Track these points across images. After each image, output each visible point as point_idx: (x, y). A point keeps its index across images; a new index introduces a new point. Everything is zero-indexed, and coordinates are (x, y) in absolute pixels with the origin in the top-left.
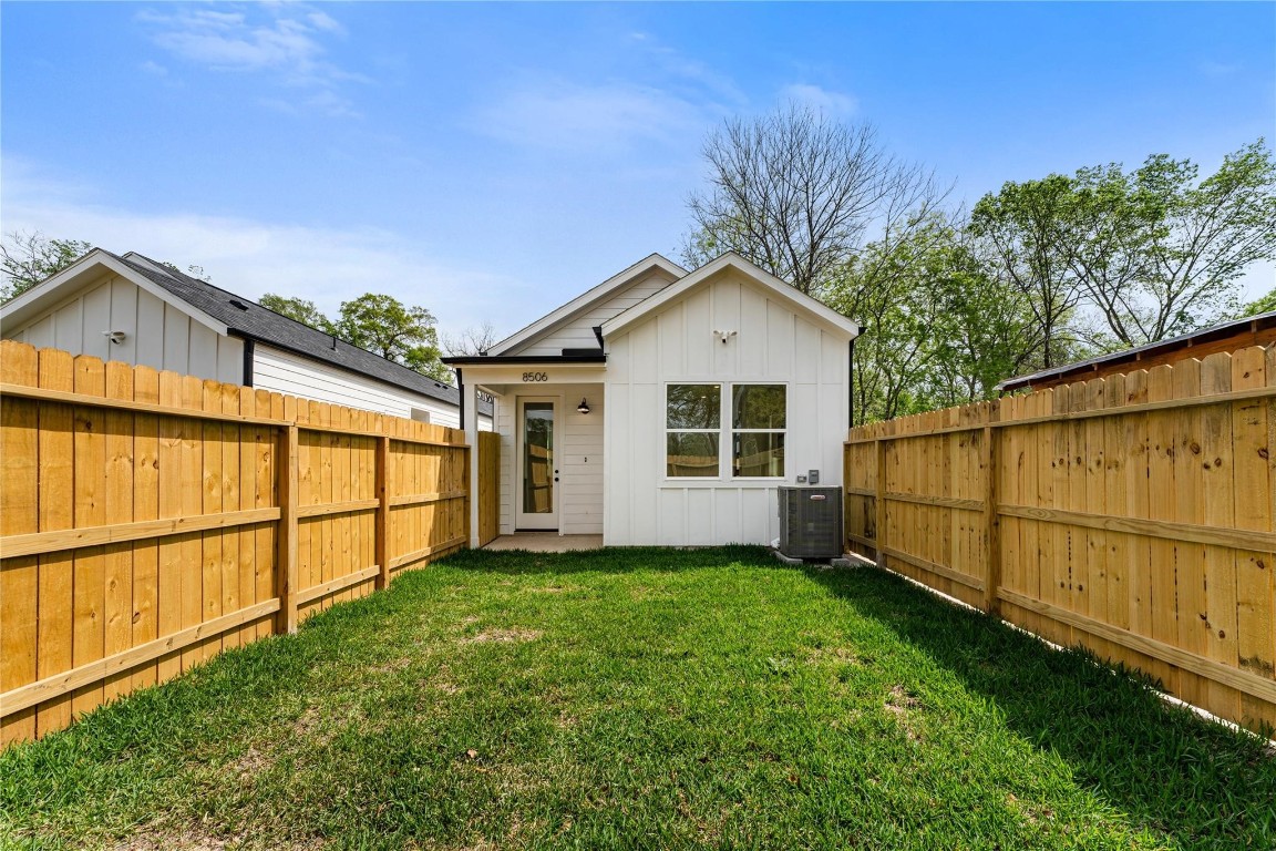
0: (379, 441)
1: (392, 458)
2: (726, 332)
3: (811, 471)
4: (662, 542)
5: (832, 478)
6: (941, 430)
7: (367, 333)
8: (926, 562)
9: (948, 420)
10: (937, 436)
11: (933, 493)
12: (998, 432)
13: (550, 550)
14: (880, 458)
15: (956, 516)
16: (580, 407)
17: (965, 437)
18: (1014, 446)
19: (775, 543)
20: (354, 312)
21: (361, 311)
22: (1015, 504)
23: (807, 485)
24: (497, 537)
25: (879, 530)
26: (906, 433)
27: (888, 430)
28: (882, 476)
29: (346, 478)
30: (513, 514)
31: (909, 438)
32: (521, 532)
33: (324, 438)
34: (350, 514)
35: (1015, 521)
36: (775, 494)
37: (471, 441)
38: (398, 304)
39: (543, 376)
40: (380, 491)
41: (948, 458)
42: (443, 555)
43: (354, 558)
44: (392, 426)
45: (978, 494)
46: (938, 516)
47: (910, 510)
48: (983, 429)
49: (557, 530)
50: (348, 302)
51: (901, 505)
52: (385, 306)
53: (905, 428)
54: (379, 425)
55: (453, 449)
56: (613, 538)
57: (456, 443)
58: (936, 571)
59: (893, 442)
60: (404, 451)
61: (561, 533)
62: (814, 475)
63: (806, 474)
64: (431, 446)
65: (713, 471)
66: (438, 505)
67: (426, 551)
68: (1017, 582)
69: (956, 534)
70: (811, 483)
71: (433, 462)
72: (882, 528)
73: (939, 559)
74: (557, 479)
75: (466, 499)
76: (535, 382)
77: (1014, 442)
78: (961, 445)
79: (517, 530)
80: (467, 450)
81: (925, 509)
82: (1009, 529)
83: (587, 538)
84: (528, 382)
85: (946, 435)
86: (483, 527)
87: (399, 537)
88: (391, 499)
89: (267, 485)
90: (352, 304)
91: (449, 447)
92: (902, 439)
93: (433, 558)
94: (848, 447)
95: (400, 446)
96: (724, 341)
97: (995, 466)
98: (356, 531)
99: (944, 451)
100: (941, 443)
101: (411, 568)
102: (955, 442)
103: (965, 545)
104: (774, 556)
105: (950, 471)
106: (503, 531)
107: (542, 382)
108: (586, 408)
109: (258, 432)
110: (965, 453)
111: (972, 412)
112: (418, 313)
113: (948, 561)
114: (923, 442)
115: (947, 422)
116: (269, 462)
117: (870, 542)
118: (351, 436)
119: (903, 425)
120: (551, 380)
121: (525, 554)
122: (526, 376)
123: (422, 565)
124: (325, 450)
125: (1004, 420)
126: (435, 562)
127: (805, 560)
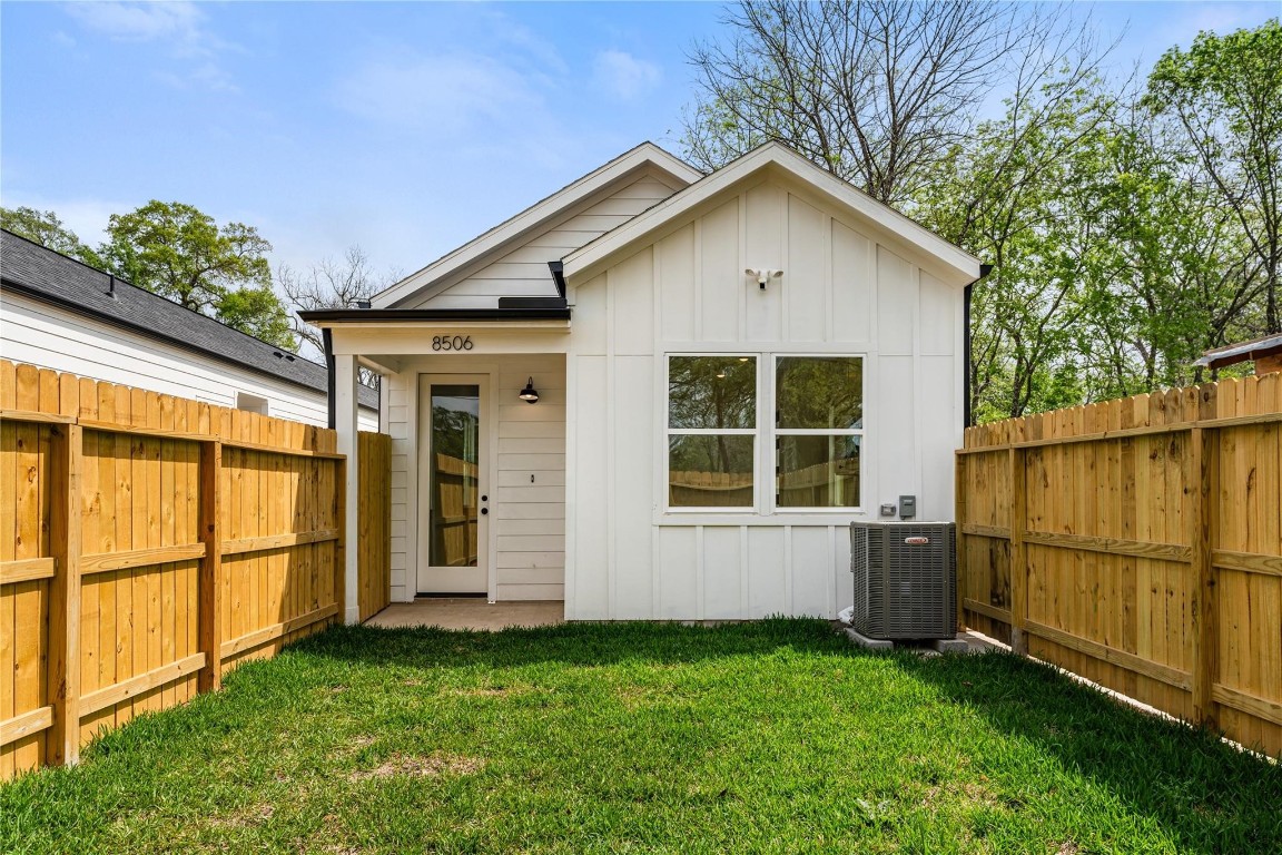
0: (205, 448)
1: (224, 475)
2: (764, 271)
3: (902, 498)
4: (662, 613)
5: (938, 508)
6: (1118, 432)
7: (153, 267)
8: (1094, 644)
9: (1131, 417)
10: (1112, 441)
11: (1105, 533)
12: (1215, 436)
13: (476, 626)
14: (1017, 476)
15: (1145, 575)
16: (524, 393)
17: (1159, 444)
18: (1239, 458)
19: (846, 615)
20: (132, 231)
21: (143, 230)
22: (1241, 551)
23: (896, 521)
24: (386, 605)
25: (1017, 593)
26: (1059, 437)
27: (1030, 432)
28: (1021, 505)
29: (153, 510)
30: (412, 571)
31: (1065, 445)
32: (423, 597)
33: (119, 442)
34: (160, 568)
35: (1242, 579)
36: (846, 534)
37: (347, 448)
38: (204, 218)
39: (466, 342)
40: (206, 530)
41: (1131, 478)
42: (302, 635)
43: (166, 641)
44: (225, 422)
45: (1179, 534)
46: (1114, 571)
47: (1067, 562)
48: (1188, 431)
49: (485, 595)
50: (122, 215)
51: (1052, 553)
52: (182, 221)
53: (1059, 428)
54: (204, 422)
55: (319, 463)
56: (581, 606)
57: (323, 451)
58: (1112, 659)
59: (1038, 450)
60: (243, 465)
61: (492, 599)
62: (908, 505)
63: (895, 502)
64: (285, 455)
65: (744, 497)
66: (294, 553)
67: (275, 628)
68: (1246, 677)
69: (1144, 600)
70: (904, 517)
71: (286, 486)
72: (1021, 591)
73: (1114, 637)
74: (485, 511)
75: (338, 544)
76: (453, 351)
77: (1240, 452)
78: (1153, 457)
79: (419, 595)
80: (339, 462)
81: (1091, 560)
82: (1233, 593)
83: (535, 608)
84: (442, 352)
85: (1128, 441)
86: (365, 590)
87: (235, 606)
88: (225, 543)
89: (33, 522)
90: (128, 218)
91: (312, 458)
92: (1054, 446)
93: (287, 640)
94: (962, 458)
95: (238, 456)
96: (762, 286)
97: (1209, 490)
98: (168, 596)
99: (1125, 466)
100: (1119, 453)
101: (254, 656)
102: (1143, 452)
103: (1160, 617)
104: (845, 636)
105: (1133, 498)
106: (396, 596)
107: (463, 351)
108: (534, 393)
109: (20, 433)
110: (1159, 470)
111: (1171, 404)
112: (238, 234)
113: (1131, 641)
114: (1089, 451)
115: (1128, 419)
116: (36, 484)
117: (1000, 613)
118: (162, 440)
119: (1056, 426)
120: (482, 348)
121: (435, 634)
122: (438, 341)
123: (269, 652)
124: (122, 464)
125: (1223, 416)
126: (292, 648)
127: (896, 642)
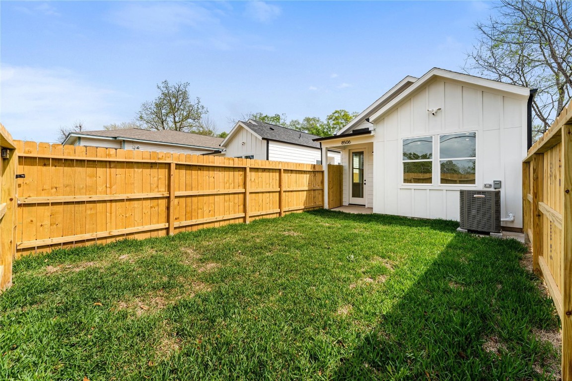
0: (280, 170)
1: (283, 174)
2: (435, 109)
3: (494, 181)
13: (364, 213)
20: (332, 118)
23: (491, 189)
24: (341, 205)
29: (267, 182)
30: (348, 197)
32: (350, 205)
33: (259, 170)
34: (269, 192)
37: (325, 168)
39: (349, 142)
40: (280, 186)
42: (311, 209)
43: (270, 206)
44: (286, 165)
49: (365, 205)
52: (343, 114)
54: (280, 165)
55: (315, 172)
56: (377, 210)
57: (317, 169)
60: (291, 173)
61: (366, 207)
62: (497, 184)
63: (491, 183)
64: (304, 171)
65: (429, 180)
66: (308, 192)
67: (303, 207)
70: (496, 188)
71: (306, 178)
75: (323, 190)
76: (346, 144)
79: (350, 204)
80: (323, 172)
84: (344, 145)
86: (331, 202)
87: (289, 201)
88: (284, 189)
89: (241, 183)
90: (331, 115)
91: (314, 172)
93: (305, 210)
95: (290, 171)
96: (433, 114)
98: (271, 197)
101: (295, 212)
106: (344, 204)
107: (348, 144)
109: (239, 169)
112: (355, 115)
116: (242, 177)
118: (269, 169)
122: (343, 142)
123: (301, 211)
124: (260, 173)
126: (308, 212)
127: (469, 230)
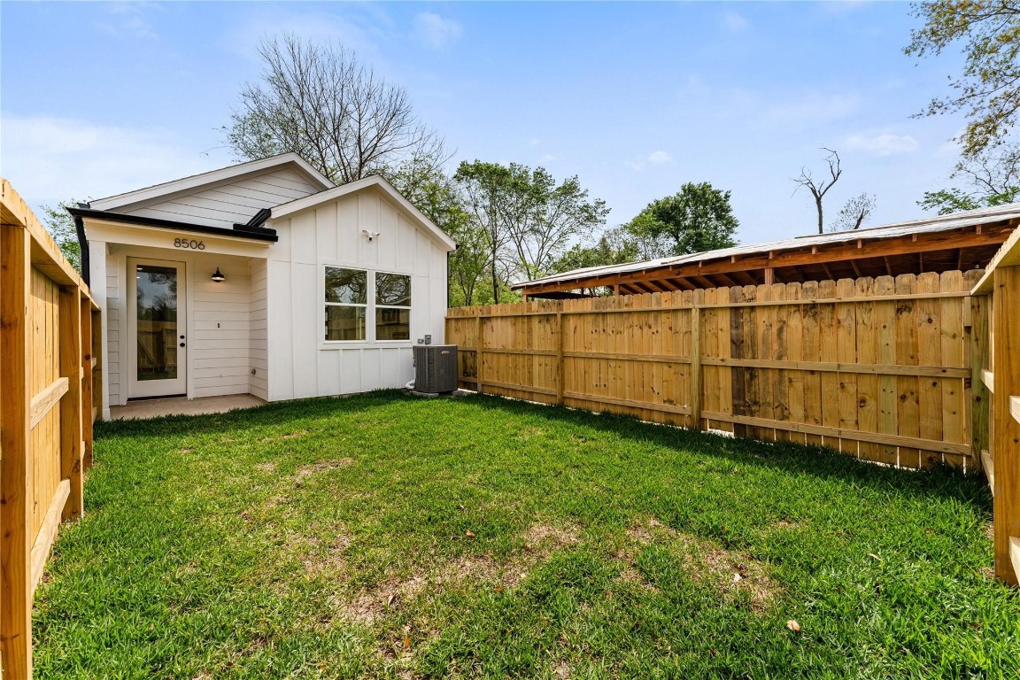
2: (370, 233)
3: (426, 336)
4: (322, 393)
5: (438, 341)
6: (525, 314)
8: (517, 386)
9: (531, 309)
10: (523, 316)
11: (520, 348)
12: (564, 315)
14: (480, 328)
15: (536, 360)
16: (214, 276)
17: (541, 318)
18: (571, 323)
19: (408, 386)
22: (572, 351)
23: (424, 345)
25: (474, 368)
26: (499, 314)
27: (485, 311)
28: (481, 338)
31: (502, 317)
32: (133, 400)
35: (572, 359)
36: (410, 351)
39: (200, 245)
41: (531, 329)
45: (551, 347)
46: (524, 361)
47: (503, 358)
48: (556, 315)
49: (185, 395)
51: (495, 356)
53: (499, 311)
58: (524, 389)
59: (489, 319)
61: (190, 396)
62: (428, 339)
63: (423, 338)
68: (573, 386)
69: (536, 368)
70: (426, 344)
72: (481, 370)
73: (524, 382)
74: (183, 345)
75: (96, 368)
76: (189, 249)
77: (571, 321)
78: (540, 322)
79: (129, 400)
81: (514, 356)
82: (570, 363)
84: (181, 248)
85: (529, 317)
92: (497, 317)
94: (448, 320)
96: (370, 239)
99: (528, 325)
100: (526, 320)
102: (535, 322)
103: (543, 374)
104: (412, 394)
105: (532, 335)
107: (197, 250)
108: (222, 276)
110: (542, 326)
111: (547, 305)
113: (531, 381)
114: (513, 319)
115: (530, 309)
117: (471, 379)
119: (496, 310)
120: (209, 249)
122: (178, 241)
125: (565, 311)
